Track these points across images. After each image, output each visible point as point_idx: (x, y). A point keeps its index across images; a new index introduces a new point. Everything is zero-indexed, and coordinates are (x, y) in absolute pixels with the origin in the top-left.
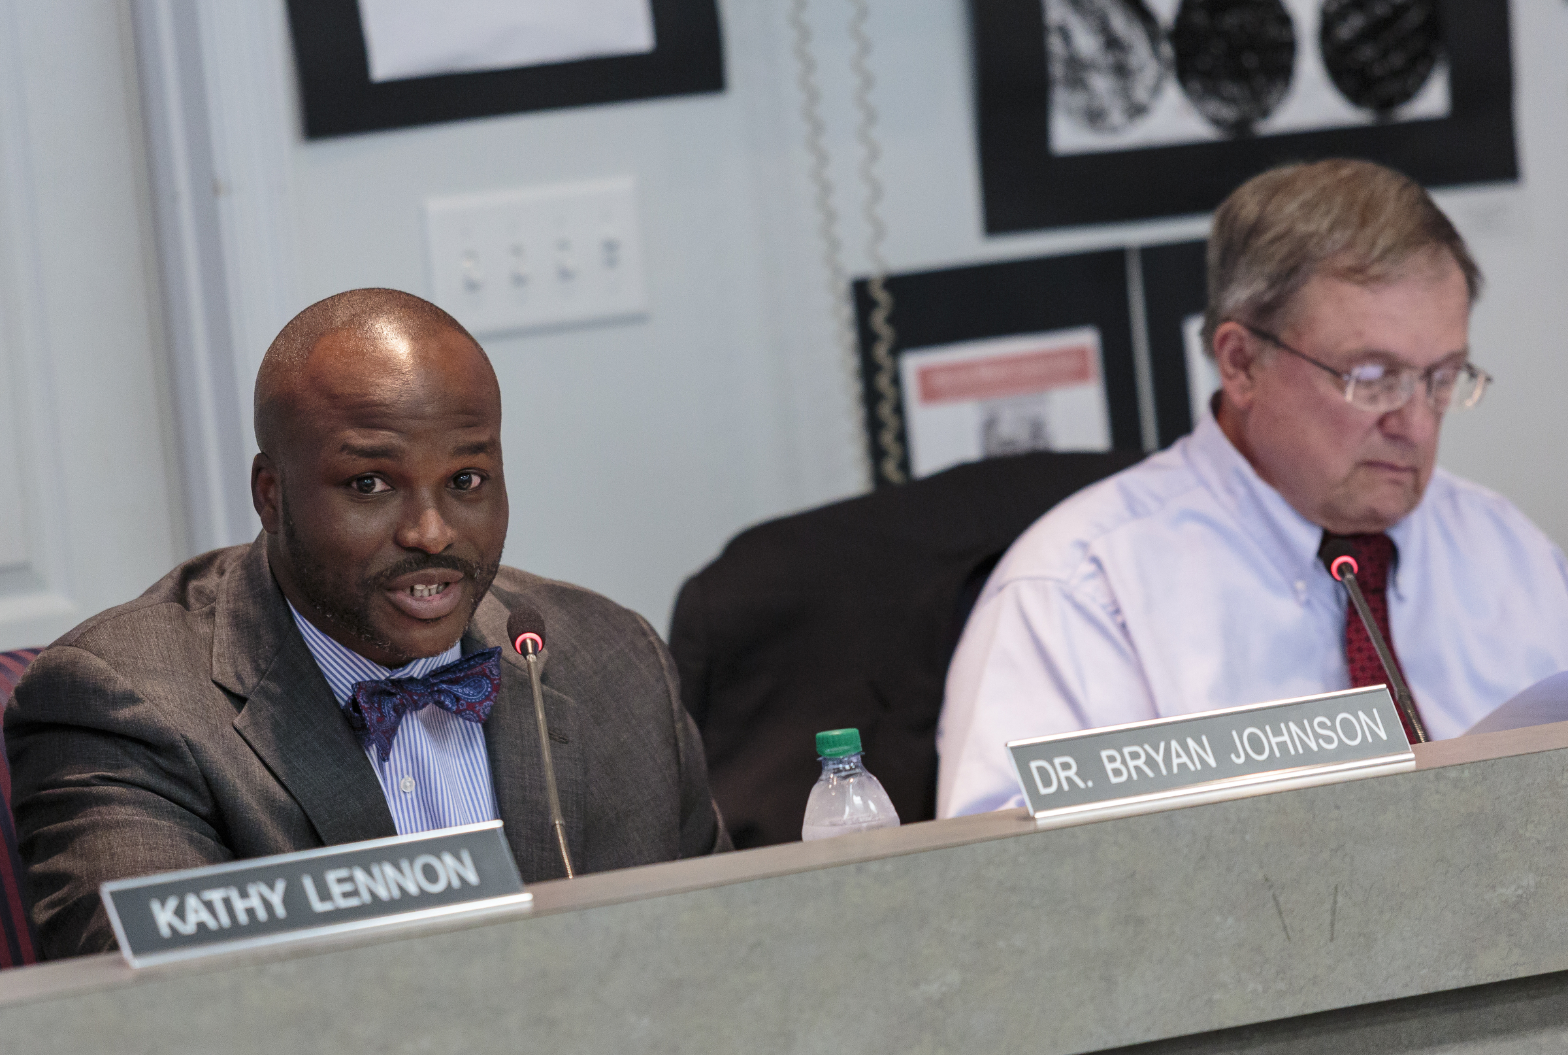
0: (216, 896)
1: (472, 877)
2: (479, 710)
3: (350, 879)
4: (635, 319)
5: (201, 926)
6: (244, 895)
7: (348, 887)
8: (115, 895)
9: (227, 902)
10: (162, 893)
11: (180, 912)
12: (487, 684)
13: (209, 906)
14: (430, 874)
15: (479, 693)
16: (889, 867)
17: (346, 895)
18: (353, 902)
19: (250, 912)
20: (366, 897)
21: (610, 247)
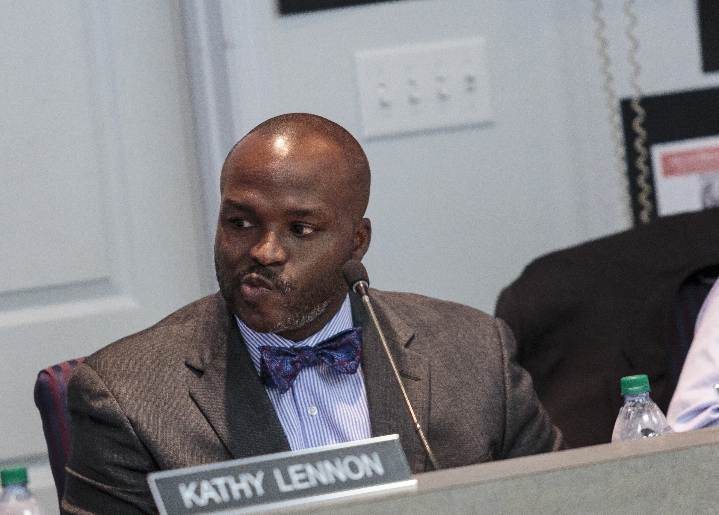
0: (220, 481)
1: (380, 470)
2: (347, 366)
3: (303, 471)
4: (487, 125)
5: (211, 500)
6: (238, 481)
7: (302, 476)
8: (157, 481)
9: (227, 486)
10: (187, 480)
11: (198, 492)
12: (353, 351)
13: (216, 488)
14: (354, 468)
15: (349, 356)
16: (640, 463)
17: (301, 481)
18: (305, 485)
19: (242, 492)
20: (313, 482)
21: (470, 79)
